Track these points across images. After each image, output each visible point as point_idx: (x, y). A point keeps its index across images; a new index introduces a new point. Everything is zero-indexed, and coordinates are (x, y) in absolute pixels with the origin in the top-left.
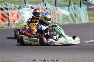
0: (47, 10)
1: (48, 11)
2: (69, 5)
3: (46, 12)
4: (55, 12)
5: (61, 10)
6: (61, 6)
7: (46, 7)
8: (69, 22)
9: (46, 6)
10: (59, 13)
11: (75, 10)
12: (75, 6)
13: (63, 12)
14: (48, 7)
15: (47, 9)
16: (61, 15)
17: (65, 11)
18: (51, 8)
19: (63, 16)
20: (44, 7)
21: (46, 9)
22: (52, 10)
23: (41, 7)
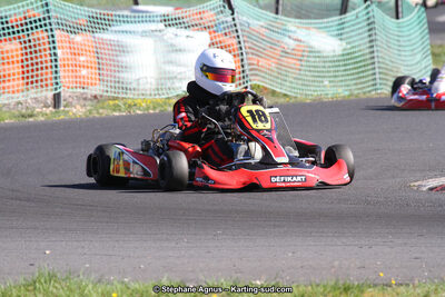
0: (237, 31)
1: (241, 39)
2: (344, 9)
3: (236, 41)
4: (274, 43)
5: (302, 34)
6: (302, 13)
7: (234, 19)
8: (340, 90)
9: (233, 14)
10: (292, 44)
11: (370, 30)
12: (371, 14)
13: (313, 43)
14: (244, 19)
15: (238, 27)
16: (305, 53)
17: (324, 35)
18: (255, 24)
19: (313, 59)
20: (224, 19)
21: (235, 25)
22: (263, 31)
23: (209, 16)
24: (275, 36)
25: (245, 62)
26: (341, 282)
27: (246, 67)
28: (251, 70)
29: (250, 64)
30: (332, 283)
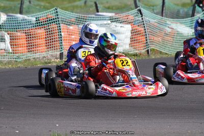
0: (144, 24)
1: (146, 28)
2: (193, 15)
3: (143, 29)
4: (161, 30)
5: (174, 26)
6: (176, 16)
7: (142, 19)
9: (142, 16)
10: (169, 30)
13: (179, 30)
14: (147, 18)
15: (145, 22)
16: (175, 35)
17: (184, 26)
18: (152, 21)
19: (179, 37)
20: (138, 19)
21: (143, 22)
22: (156, 24)
23: (131, 17)
24: (161, 26)
25: (148, 38)
27: (148, 41)
28: (150, 42)
29: (150, 39)
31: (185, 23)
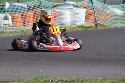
0: (93, 8)
1: (95, 11)
2: (124, 2)
3: (93, 11)
4: (104, 12)
5: (112, 9)
6: (112, 3)
7: (93, 5)
8: (123, 25)
9: (92, 4)
10: (109, 12)
13: (115, 12)
14: (96, 5)
15: (94, 7)
18: (99, 6)
19: (115, 16)
20: (90, 5)
21: (93, 7)
22: (101, 8)
23: (86, 4)
24: (104, 10)
25: (96, 17)
26: (123, 79)
27: (96, 19)
29: (97, 18)
30: (121, 79)
31: (118, 8)
